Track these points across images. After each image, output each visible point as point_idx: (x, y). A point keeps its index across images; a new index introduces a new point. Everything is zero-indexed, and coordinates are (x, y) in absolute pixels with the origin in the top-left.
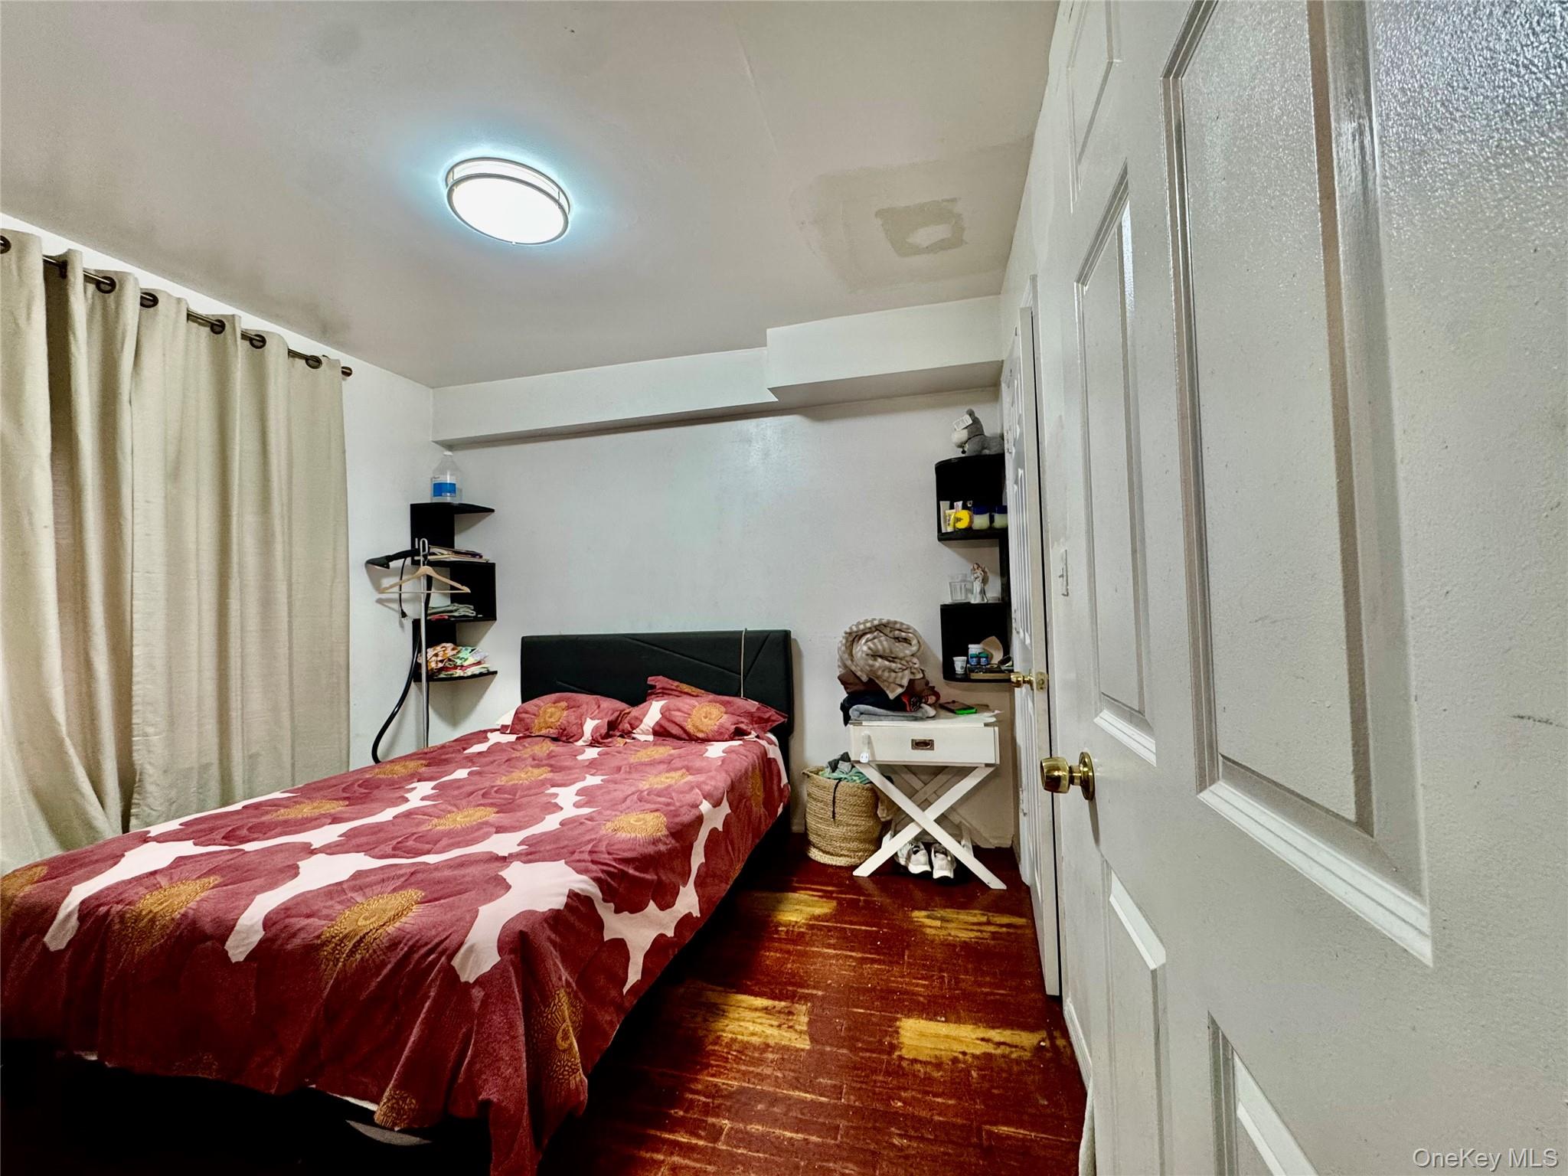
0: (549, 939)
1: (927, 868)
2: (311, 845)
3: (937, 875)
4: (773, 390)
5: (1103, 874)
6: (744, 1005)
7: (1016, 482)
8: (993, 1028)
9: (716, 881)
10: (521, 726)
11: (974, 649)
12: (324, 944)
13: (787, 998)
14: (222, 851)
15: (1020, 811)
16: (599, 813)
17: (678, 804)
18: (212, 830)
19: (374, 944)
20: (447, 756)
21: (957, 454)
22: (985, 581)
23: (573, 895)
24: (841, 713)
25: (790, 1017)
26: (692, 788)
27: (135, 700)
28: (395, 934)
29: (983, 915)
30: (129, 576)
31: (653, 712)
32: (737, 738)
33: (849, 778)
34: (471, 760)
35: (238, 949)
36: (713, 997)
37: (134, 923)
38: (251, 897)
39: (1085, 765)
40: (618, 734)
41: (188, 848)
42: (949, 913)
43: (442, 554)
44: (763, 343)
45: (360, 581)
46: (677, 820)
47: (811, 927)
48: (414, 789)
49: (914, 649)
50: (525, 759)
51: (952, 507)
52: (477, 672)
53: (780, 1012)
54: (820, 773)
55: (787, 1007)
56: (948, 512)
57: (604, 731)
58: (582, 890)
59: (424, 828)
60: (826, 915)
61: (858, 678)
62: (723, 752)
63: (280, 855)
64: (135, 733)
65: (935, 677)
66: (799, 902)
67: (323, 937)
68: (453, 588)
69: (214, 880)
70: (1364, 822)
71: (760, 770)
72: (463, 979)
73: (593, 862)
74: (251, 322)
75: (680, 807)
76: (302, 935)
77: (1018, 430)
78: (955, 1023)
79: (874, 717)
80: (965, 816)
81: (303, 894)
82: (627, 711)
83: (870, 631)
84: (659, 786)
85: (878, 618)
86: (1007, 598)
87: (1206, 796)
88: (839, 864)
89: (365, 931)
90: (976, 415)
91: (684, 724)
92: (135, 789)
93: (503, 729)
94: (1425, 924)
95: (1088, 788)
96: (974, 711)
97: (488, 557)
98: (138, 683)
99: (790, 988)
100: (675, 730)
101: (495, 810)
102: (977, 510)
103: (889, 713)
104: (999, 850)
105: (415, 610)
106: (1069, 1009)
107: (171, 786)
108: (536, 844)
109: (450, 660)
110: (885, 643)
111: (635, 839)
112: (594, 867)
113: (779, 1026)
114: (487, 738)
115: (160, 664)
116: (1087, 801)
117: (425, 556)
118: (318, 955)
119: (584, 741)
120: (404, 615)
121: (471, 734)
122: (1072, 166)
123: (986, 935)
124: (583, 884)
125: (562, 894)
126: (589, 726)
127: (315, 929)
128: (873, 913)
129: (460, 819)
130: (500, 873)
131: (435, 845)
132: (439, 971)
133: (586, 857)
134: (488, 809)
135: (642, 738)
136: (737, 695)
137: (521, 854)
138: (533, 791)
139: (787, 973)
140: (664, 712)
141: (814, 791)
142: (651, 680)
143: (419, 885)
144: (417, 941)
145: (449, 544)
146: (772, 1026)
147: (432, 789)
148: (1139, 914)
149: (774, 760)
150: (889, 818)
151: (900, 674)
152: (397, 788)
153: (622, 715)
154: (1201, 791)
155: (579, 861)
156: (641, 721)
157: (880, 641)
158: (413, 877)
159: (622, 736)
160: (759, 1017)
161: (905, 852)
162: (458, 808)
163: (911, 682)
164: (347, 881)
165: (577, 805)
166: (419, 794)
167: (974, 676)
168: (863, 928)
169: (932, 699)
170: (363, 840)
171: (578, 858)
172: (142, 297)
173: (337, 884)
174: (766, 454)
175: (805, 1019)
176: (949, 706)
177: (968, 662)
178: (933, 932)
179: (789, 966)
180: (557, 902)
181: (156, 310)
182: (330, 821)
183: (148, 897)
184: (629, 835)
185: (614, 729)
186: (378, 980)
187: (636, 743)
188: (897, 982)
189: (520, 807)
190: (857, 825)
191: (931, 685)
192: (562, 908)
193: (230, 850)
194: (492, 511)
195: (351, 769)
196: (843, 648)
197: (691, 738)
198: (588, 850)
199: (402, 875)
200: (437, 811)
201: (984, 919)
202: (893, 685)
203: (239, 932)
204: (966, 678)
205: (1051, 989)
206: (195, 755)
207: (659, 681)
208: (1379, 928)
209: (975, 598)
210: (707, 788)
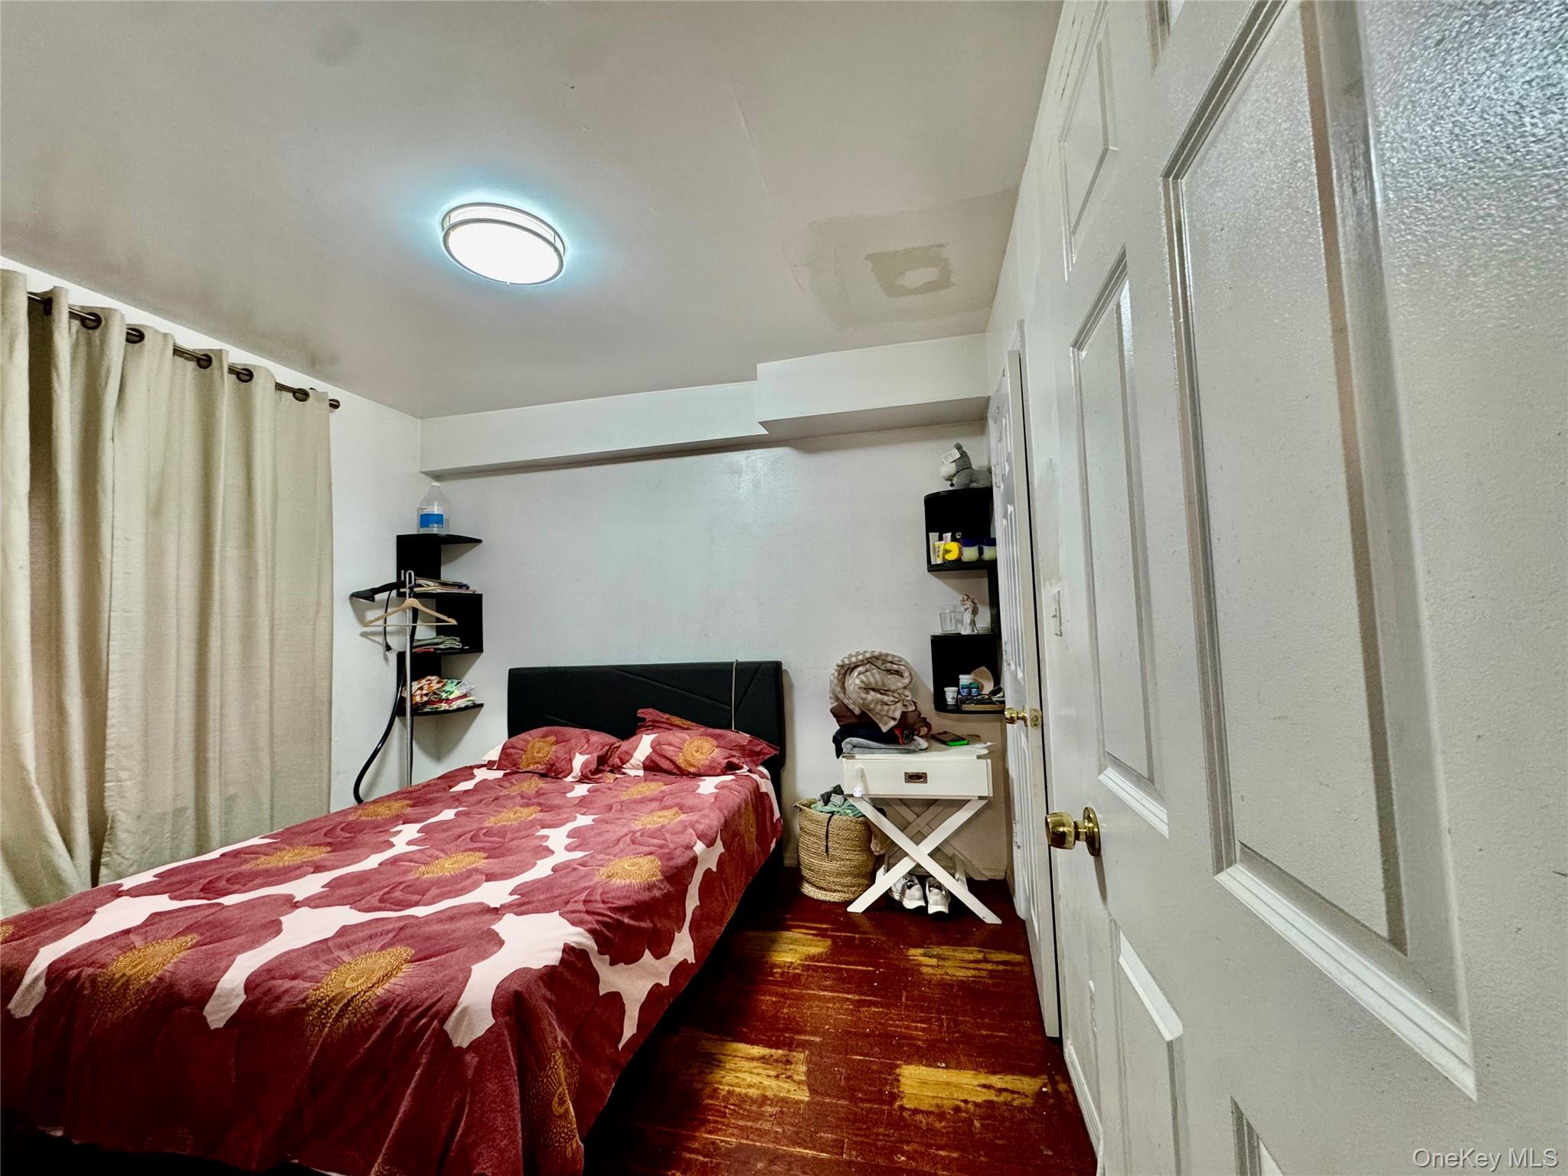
0: (545, 998)
1: (922, 903)
2: (294, 898)
3: (932, 910)
4: (763, 424)
5: (1111, 934)
6: (740, 1054)
7: (1005, 516)
8: (994, 1073)
9: (711, 924)
10: (508, 761)
11: (965, 679)
12: (310, 1008)
13: (785, 1046)
14: (199, 906)
15: (1014, 844)
16: (592, 857)
17: (672, 846)
18: (189, 882)
19: (363, 1008)
20: (431, 796)
21: (946, 487)
22: (975, 612)
23: (568, 950)
24: (834, 746)
25: (788, 1067)
26: (686, 827)
27: (109, 744)
28: (385, 997)
29: (981, 952)
30: (106, 615)
31: (644, 746)
32: (728, 772)
33: (843, 812)
34: (457, 799)
35: (218, 1014)
36: (709, 1046)
37: (106, 987)
38: (231, 958)
39: (1090, 819)
40: (608, 769)
41: (163, 903)
42: (945, 950)
43: (428, 586)
44: (753, 377)
45: (344, 614)
46: (672, 863)
47: (807, 968)
48: (399, 832)
49: (907, 681)
50: (513, 798)
51: (941, 539)
52: (463, 706)
53: (777, 1061)
54: (812, 806)
55: (785, 1056)
56: (938, 543)
57: (593, 766)
58: (577, 943)
59: (411, 876)
60: (820, 954)
61: (851, 711)
62: (716, 788)
63: (263, 909)
64: (108, 778)
65: (927, 708)
66: (794, 941)
67: (308, 1001)
68: (438, 620)
69: (191, 939)
70: (1397, 939)
71: (753, 806)
72: (456, 1044)
73: (588, 912)
74: (238, 356)
75: (675, 849)
76: (286, 999)
77: (1007, 468)
78: (956, 1069)
79: (867, 750)
80: (959, 849)
81: (288, 953)
82: (617, 745)
83: (862, 663)
84: (653, 827)
85: (870, 650)
86: (996, 630)
87: (1222, 878)
88: (832, 900)
89: (354, 994)
90: (964, 449)
91: (675, 758)
92: (106, 838)
93: (490, 765)
94: (1465, 1053)
95: (1094, 844)
96: (966, 742)
97: (475, 587)
98: (113, 726)
99: (787, 1035)
100: (665, 764)
101: (486, 855)
102: (966, 542)
103: (883, 746)
104: (992, 882)
105: (400, 643)
106: (1070, 1051)
107: (145, 832)
108: (528, 892)
109: (435, 693)
110: (877, 676)
111: (630, 886)
112: (589, 918)
113: (777, 1077)
114: (473, 774)
115: (136, 704)
116: (1092, 858)
117: (411, 589)
118: (303, 1019)
119: (574, 777)
120: (388, 648)
121: (456, 770)
122: (1066, 236)
123: (984, 974)
124: (578, 936)
125: (556, 949)
126: (579, 761)
127: (301, 992)
128: (868, 952)
129: (449, 866)
130: (492, 927)
131: (423, 895)
132: (430, 1037)
133: (581, 907)
134: (477, 854)
135: (632, 773)
136: (729, 727)
137: (514, 905)
138: (523, 833)
139: (784, 1019)
140: (655, 746)
141: (807, 824)
142: (641, 713)
143: (409, 941)
144: (408, 1004)
145: (435, 575)
146: (769, 1076)
147: (418, 832)
148: (1152, 981)
149: (767, 794)
150: (882, 852)
151: (892, 707)
152: (380, 831)
153: (612, 749)
154: (1218, 872)
155: (574, 912)
156: (632, 756)
157: (873, 675)
158: (402, 931)
159: (612, 771)
160: (755, 1068)
161: (899, 887)
162: (446, 854)
163: (904, 714)
164: (333, 937)
165: (569, 848)
166: (405, 837)
167: (966, 707)
168: (860, 968)
169: (923, 731)
170: (350, 891)
171: (572, 909)
172: (128, 333)
173: (321, 942)
174: (757, 486)
175: (803, 1068)
176: (940, 737)
177: (959, 692)
178: (930, 970)
179: (785, 1011)
180: (552, 957)
181: (141, 347)
182: (312, 870)
183: (121, 959)
184: (623, 882)
185: (605, 765)
186: (366, 1046)
187: (627, 779)
188: (897, 1026)
189: (509, 852)
190: (851, 860)
191: (922, 716)
192: (557, 964)
193: (207, 905)
194: (480, 541)
195: (333, 810)
196: (836, 681)
197: (683, 773)
198: (583, 898)
199: (389, 931)
200: (425, 857)
201: (980, 956)
202: (885, 718)
203: (220, 996)
204: (957, 709)
205: (1051, 1031)
206: (170, 799)
207: (647, 713)
208: (1419, 1051)
209: (966, 629)
210: (700, 827)
